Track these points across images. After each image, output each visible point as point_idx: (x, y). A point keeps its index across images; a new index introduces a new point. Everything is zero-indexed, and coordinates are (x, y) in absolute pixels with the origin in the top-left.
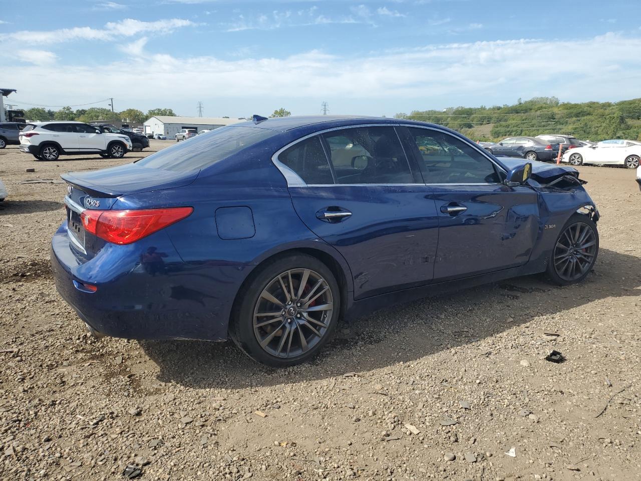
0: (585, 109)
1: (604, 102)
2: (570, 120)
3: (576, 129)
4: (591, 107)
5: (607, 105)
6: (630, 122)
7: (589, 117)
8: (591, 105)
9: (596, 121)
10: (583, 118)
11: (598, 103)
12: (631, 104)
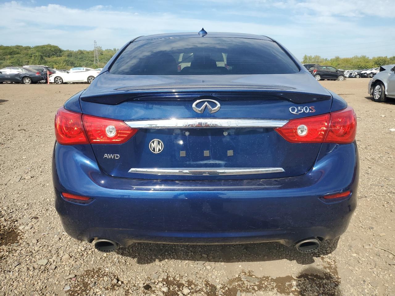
0: (15, 50)
1: (26, 46)
2: (6, 57)
3: (12, 63)
4: (18, 49)
5: (28, 48)
6: (47, 59)
7: (19, 55)
8: (18, 47)
9: (24, 58)
10: (15, 56)
11: (22, 46)
12: (43, 48)
